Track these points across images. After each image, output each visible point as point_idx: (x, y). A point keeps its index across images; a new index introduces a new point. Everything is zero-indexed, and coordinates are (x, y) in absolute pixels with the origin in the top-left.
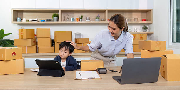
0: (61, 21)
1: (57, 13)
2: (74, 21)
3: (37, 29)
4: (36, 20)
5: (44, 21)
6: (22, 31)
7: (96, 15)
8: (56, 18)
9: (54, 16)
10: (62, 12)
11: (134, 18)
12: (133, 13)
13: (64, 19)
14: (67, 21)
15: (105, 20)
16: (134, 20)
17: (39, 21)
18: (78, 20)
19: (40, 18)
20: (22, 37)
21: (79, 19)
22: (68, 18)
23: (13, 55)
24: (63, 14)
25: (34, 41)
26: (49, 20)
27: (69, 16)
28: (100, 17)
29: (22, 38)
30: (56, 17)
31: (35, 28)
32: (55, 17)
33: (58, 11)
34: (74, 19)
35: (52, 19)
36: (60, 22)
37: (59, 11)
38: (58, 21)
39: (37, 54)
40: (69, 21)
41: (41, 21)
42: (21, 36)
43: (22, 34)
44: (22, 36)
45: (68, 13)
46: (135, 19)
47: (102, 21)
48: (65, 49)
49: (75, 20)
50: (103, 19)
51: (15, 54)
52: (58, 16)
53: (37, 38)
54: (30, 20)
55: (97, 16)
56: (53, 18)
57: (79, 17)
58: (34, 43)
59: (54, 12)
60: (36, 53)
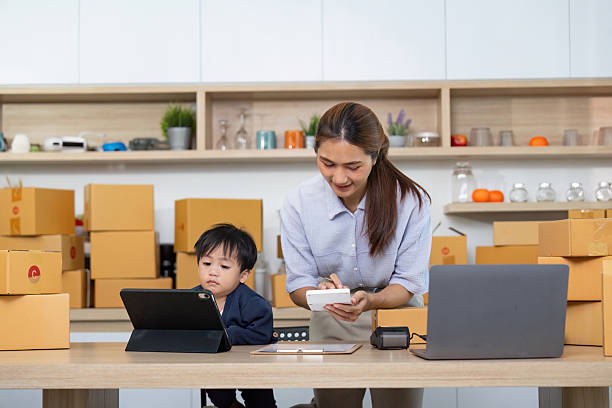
0: (209, 146)
1: (185, 107)
2: (275, 146)
3: (88, 190)
4: (80, 145)
5: (120, 147)
6: (19, 199)
7: (390, 116)
8: (179, 133)
9: (173, 121)
10: (213, 98)
11: (598, 129)
12: (596, 102)
13: (224, 138)
14: (238, 146)
15: (436, 142)
16: (597, 139)
17: (92, 149)
18: (294, 139)
19: (100, 135)
20: (18, 228)
21: (304, 135)
22: (242, 132)
23: (30, 275)
24: (220, 113)
25: (73, 248)
26: (149, 144)
27: (248, 122)
28: (411, 125)
29: (17, 233)
30: (183, 126)
31: (75, 183)
32: (176, 125)
33: (191, 98)
34: (273, 133)
35: (158, 134)
36: (201, 152)
37: (195, 94)
38: (191, 144)
39: (89, 314)
40: (249, 146)
41: (106, 148)
42: (12, 221)
43: (16, 210)
44: (15, 223)
45: (244, 105)
46: (602, 130)
47: (420, 143)
48: (225, 254)
49: (281, 142)
50: (426, 136)
51: (38, 274)
52: (190, 123)
53: (87, 235)
54: (48, 144)
55: (394, 120)
56: (165, 131)
57: (301, 123)
58: (73, 257)
59: (174, 101)
60: (84, 306)
